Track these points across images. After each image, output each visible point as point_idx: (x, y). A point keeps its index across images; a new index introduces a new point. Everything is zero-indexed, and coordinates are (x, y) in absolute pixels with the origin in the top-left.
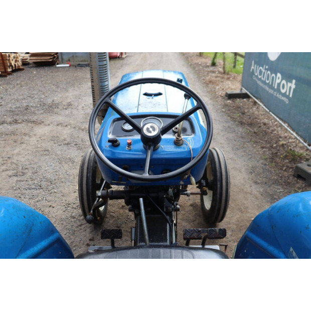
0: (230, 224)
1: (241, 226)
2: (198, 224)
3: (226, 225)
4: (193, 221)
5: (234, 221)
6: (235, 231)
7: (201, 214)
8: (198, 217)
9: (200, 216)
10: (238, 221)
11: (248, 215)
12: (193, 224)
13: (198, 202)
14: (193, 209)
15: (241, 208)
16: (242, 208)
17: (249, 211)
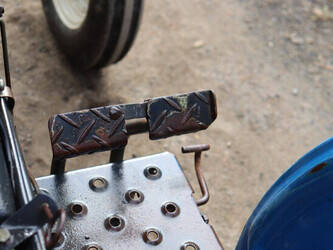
0: (139, 65)
1: (172, 68)
2: (47, 74)
3: (129, 69)
4: (31, 69)
5: (148, 56)
6: (158, 85)
7: (50, 44)
8: (41, 55)
9: (47, 51)
10: (160, 53)
11: (183, 34)
12: (33, 77)
13: (32, 8)
14: (23, 31)
15: (159, 17)
16: (164, 15)
17: (184, 21)
